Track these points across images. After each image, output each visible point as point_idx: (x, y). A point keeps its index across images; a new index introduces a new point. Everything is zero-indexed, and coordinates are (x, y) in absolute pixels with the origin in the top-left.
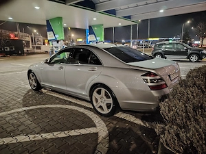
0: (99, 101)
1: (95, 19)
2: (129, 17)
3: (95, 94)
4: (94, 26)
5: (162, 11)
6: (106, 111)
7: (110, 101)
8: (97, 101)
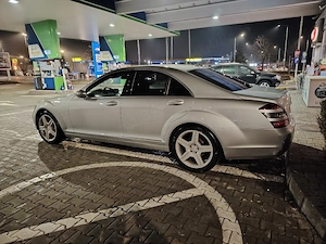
0: (188, 150)
1: (112, 25)
2: (165, 25)
3: (180, 140)
4: (108, 37)
5: (216, 18)
6: (201, 164)
7: (209, 148)
8: (183, 150)
